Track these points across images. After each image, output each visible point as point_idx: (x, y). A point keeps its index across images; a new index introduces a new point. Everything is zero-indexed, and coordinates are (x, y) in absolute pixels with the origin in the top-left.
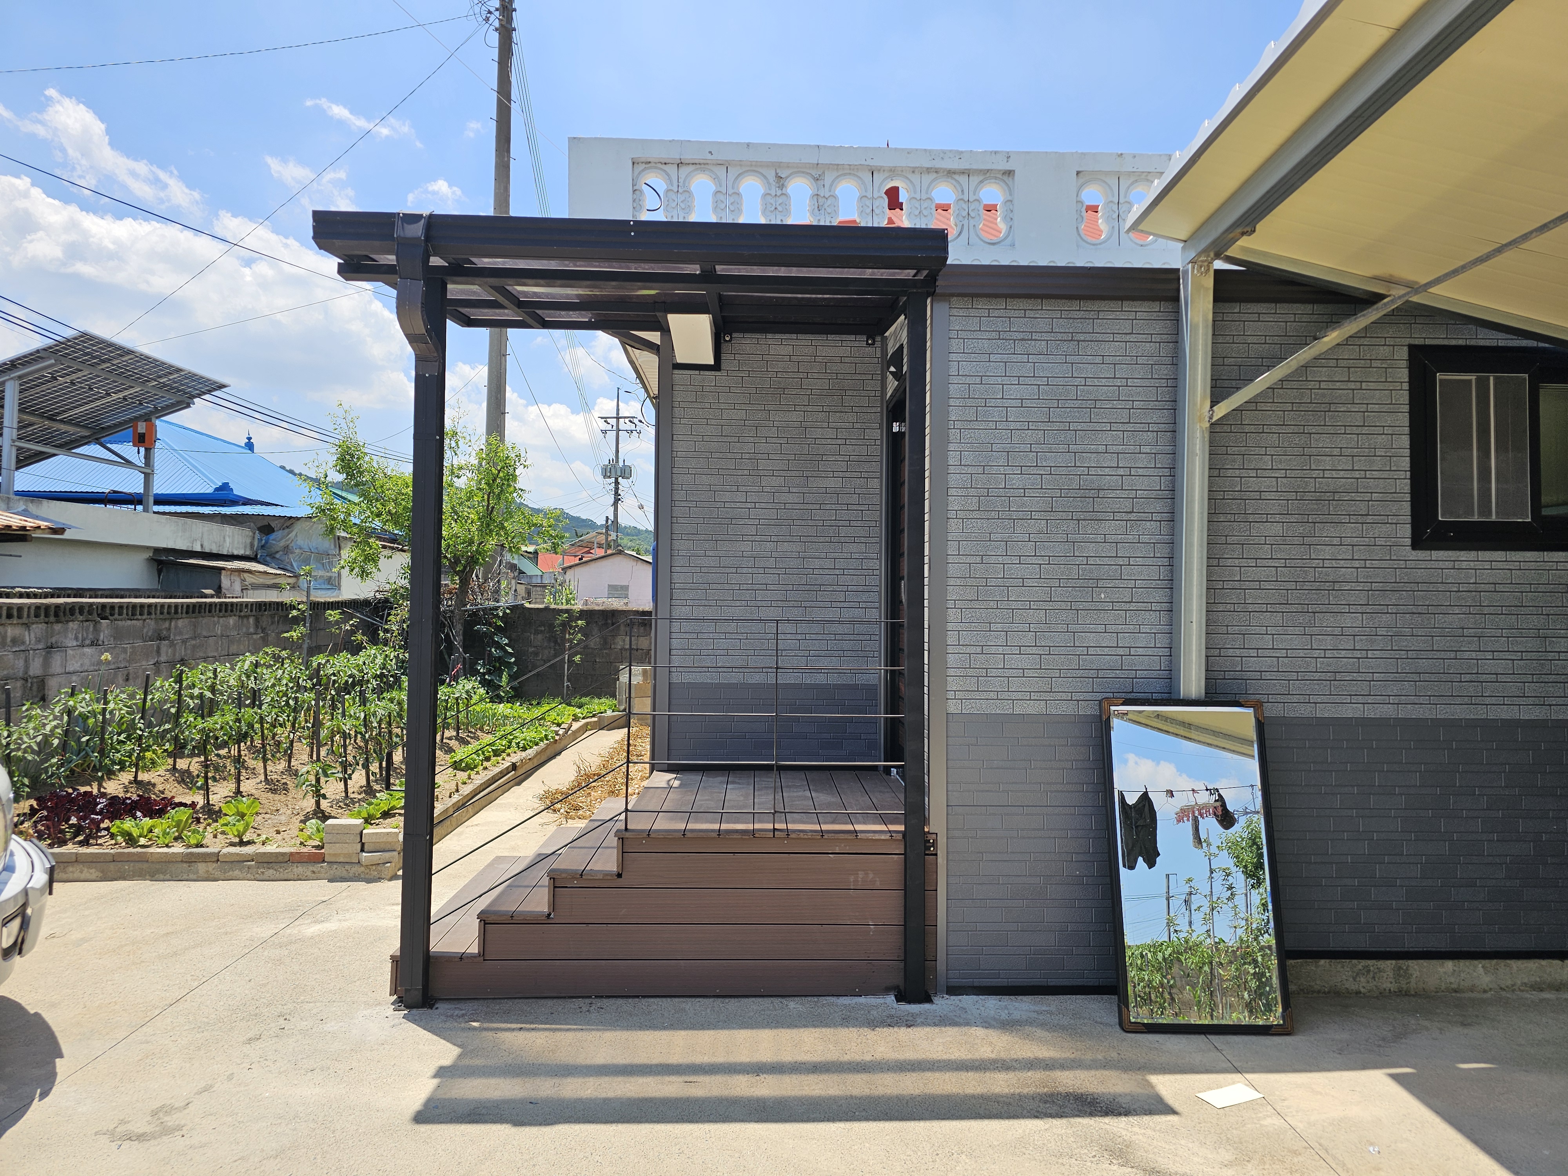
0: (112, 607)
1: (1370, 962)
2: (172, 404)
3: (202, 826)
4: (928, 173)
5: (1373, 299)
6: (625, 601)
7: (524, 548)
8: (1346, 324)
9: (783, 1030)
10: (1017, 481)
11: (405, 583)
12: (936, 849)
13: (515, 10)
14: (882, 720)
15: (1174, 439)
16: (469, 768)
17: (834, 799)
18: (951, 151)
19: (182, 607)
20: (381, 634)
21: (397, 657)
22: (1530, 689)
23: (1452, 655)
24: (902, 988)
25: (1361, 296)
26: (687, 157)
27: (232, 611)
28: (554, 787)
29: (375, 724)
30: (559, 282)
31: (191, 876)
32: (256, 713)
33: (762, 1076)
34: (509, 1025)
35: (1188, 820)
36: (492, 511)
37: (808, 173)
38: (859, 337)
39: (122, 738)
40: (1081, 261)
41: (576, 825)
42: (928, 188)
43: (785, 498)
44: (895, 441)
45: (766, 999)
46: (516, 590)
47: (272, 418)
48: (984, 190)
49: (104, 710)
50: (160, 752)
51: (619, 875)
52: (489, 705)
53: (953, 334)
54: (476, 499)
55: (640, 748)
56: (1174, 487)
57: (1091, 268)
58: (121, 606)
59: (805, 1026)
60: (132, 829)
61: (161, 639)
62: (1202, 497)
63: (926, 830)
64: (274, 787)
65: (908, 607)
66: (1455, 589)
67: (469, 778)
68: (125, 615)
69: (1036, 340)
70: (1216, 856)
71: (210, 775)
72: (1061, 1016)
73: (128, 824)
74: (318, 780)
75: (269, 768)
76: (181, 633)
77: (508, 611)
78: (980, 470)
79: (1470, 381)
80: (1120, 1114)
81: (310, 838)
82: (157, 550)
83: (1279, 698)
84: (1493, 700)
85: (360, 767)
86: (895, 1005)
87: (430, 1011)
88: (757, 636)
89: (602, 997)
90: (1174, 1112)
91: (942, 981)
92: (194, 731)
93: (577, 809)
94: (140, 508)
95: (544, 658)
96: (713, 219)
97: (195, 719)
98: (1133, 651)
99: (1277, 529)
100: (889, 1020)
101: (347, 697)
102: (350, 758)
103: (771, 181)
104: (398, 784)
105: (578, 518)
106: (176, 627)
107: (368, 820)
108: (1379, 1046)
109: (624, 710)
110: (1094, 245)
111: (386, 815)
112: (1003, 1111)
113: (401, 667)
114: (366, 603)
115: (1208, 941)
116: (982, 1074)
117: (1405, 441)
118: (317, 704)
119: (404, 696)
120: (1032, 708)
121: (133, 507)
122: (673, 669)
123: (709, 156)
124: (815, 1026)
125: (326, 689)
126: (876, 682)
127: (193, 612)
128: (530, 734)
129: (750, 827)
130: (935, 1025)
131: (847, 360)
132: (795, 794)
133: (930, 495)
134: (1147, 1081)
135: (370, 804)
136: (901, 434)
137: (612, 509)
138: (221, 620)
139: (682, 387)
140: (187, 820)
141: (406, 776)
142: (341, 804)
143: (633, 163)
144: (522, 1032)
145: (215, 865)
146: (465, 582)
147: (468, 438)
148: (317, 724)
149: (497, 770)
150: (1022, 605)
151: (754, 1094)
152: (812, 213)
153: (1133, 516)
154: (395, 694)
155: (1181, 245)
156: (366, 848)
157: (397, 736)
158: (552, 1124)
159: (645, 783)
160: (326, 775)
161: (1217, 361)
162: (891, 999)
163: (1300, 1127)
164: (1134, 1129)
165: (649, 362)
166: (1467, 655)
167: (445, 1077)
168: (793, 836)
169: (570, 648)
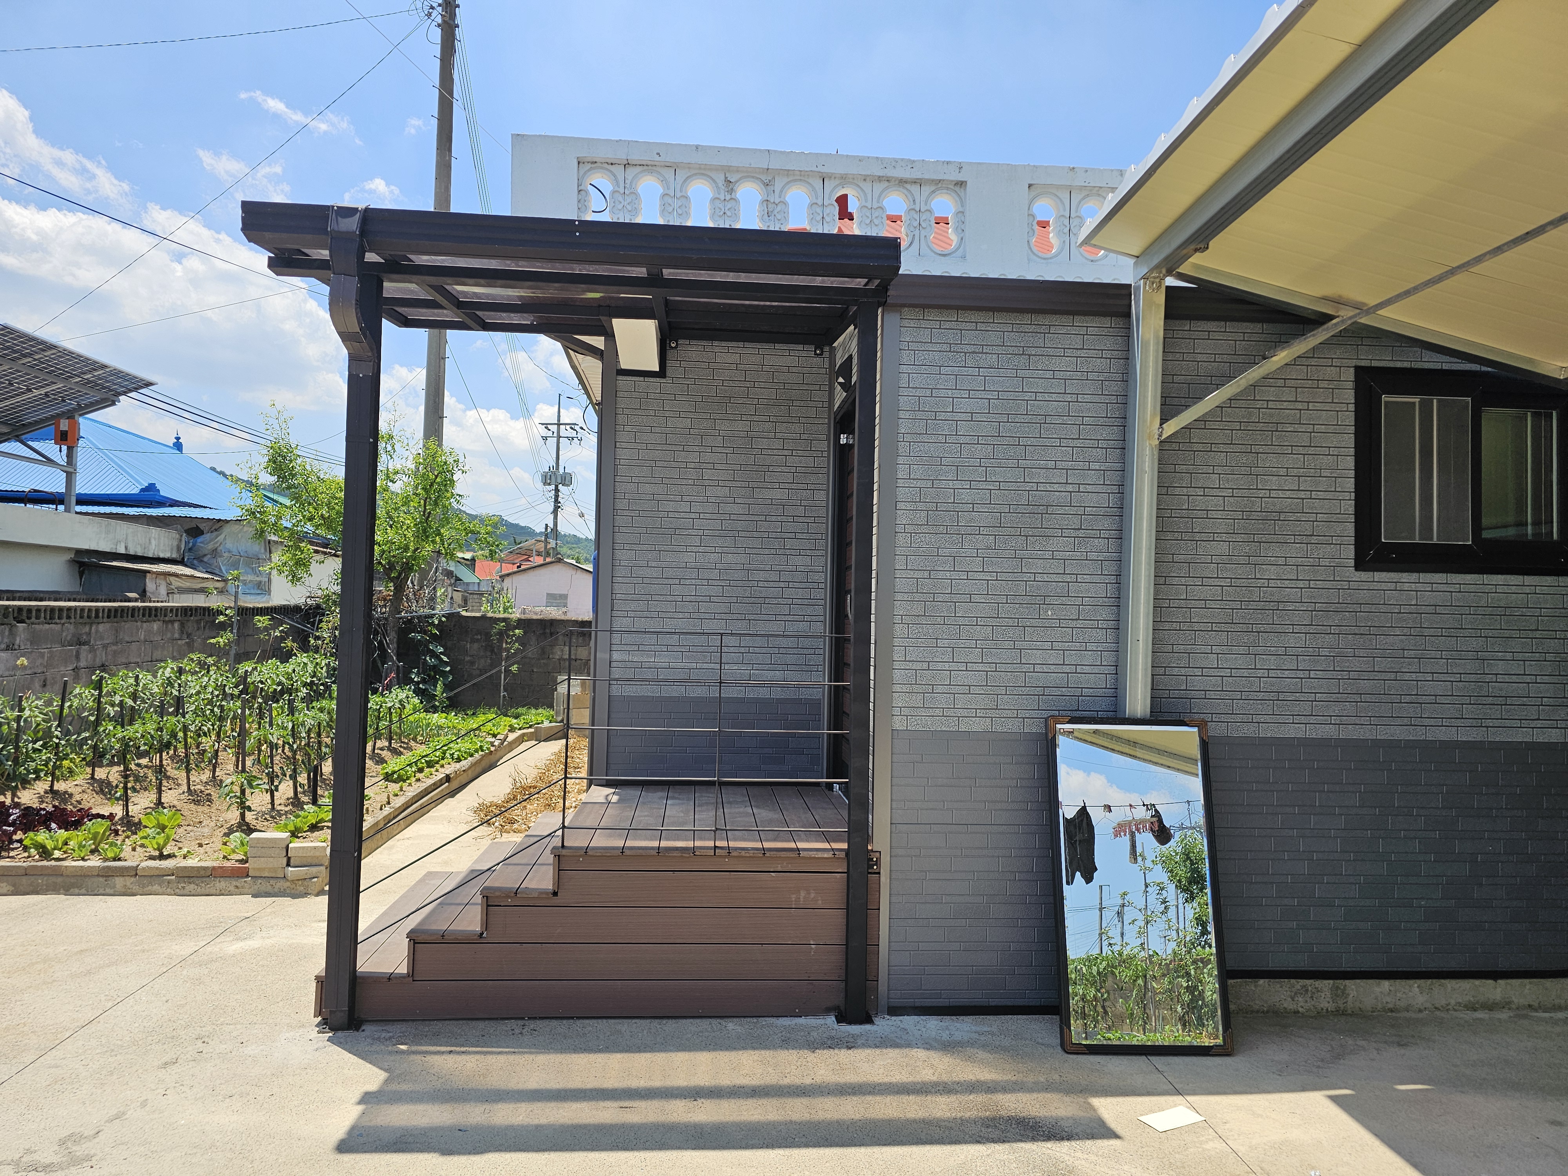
0: (29, 610)
1: (1308, 982)
2: (97, 401)
3: (120, 838)
4: (880, 181)
5: (1323, 319)
6: (564, 610)
7: (460, 555)
8: (1295, 344)
9: (721, 1053)
10: (966, 496)
11: (337, 589)
12: (879, 867)
13: (458, 6)
14: (825, 735)
15: (1123, 455)
16: (401, 779)
17: (776, 815)
18: (902, 160)
19: (103, 610)
20: (312, 641)
21: (328, 665)
22: (1468, 711)
23: (1393, 676)
24: (842, 1008)
25: (1309, 316)
26: (635, 157)
27: (156, 616)
28: (489, 799)
29: (304, 735)
30: (500, 282)
31: (108, 891)
32: (178, 722)
33: (700, 1101)
34: (438, 1048)
35: (1125, 835)
36: (428, 517)
37: (757, 178)
38: (806, 347)
39: (38, 745)
40: (1031, 274)
41: (510, 839)
42: (880, 196)
43: (730, 508)
44: (843, 454)
45: (704, 1020)
46: (452, 598)
47: (202, 418)
48: (935, 200)
49: (19, 718)
50: (78, 760)
51: (555, 894)
52: (423, 715)
53: (904, 346)
54: (412, 504)
55: (578, 760)
56: (1122, 504)
57: (1043, 281)
58: (38, 610)
59: (744, 1048)
60: (46, 841)
61: (80, 643)
62: (1150, 515)
63: (870, 848)
64: (197, 798)
65: (855, 622)
66: (1397, 611)
67: (401, 790)
68: (42, 619)
69: (986, 353)
70: (1150, 870)
71: (129, 785)
72: (1003, 1036)
73: (42, 836)
74: (243, 792)
75: (192, 778)
76: (102, 638)
77: (444, 619)
78: (929, 484)
79: (1414, 403)
80: (1062, 1139)
81: (234, 852)
82: (79, 552)
83: (1223, 718)
84: (1432, 722)
85: (288, 778)
86: (836, 1026)
87: (356, 1033)
88: (700, 649)
89: (535, 1018)
90: (1117, 1136)
91: (883, 1002)
92: (113, 740)
93: (512, 822)
94: (61, 508)
95: (480, 667)
96: (661, 222)
97: (114, 728)
98: (1079, 669)
99: (1224, 548)
100: (829, 1042)
101: (274, 705)
102: (277, 769)
103: (720, 185)
104: (326, 798)
105: (517, 525)
106: (97, 631)
107: (294, 834)
108: (1319, 1067)
109: (562, 721)
110: (1045, 259)
111: (314, 828)
112: (944, 1136)
113: (333, 675)
114: (297, 609)
115: (1142, 954)
116: (923, 1098)
117: (1350, 462)
118: (243, 712)
119: (334, 705)
120: (978, 725)
121: (54, 506)
122: (611, 682)
123: (657, 158)
124: (754, 1048)
125: (254, 697)
126: (820, 696)
127: (115, 617)
128: (464, 745)
129: (690, 844)
130: (877, 1047)
131: (794, 370)
132: (737, 810)
133: (879, 508)
134: (1089, 1104)
135: (297, 816)
136: (849, 447)
137: (552, 516)
138: (145, 625)
139: (626, 394)
140: (104, 832)
141: (334, 787)
142: (267, 816)
143: (579, 163)
144: (451, 1056)
145: (133, 879)
146: (400, 589)
147: (406, 442)
148: (243, 733)
149: (430, 782)
150: (969, 621)
151: (691, 1120)
152: (762, 219)
153: (1081, 533)
154: (324, 703)
155: (1132, 261)
156: (292, 862)
157: (327, 746)
158: (482, 1153)
159: (584, 797)
160: (251, 787)
161: (1168, 379)
162: (831, 1020)
163: (1242, 1150)
164: (1077, 1154)
165: (593, 367)
166: (1407, 676)
167: (370, 1103)
168: (733, 854)
169: (508, 657)
